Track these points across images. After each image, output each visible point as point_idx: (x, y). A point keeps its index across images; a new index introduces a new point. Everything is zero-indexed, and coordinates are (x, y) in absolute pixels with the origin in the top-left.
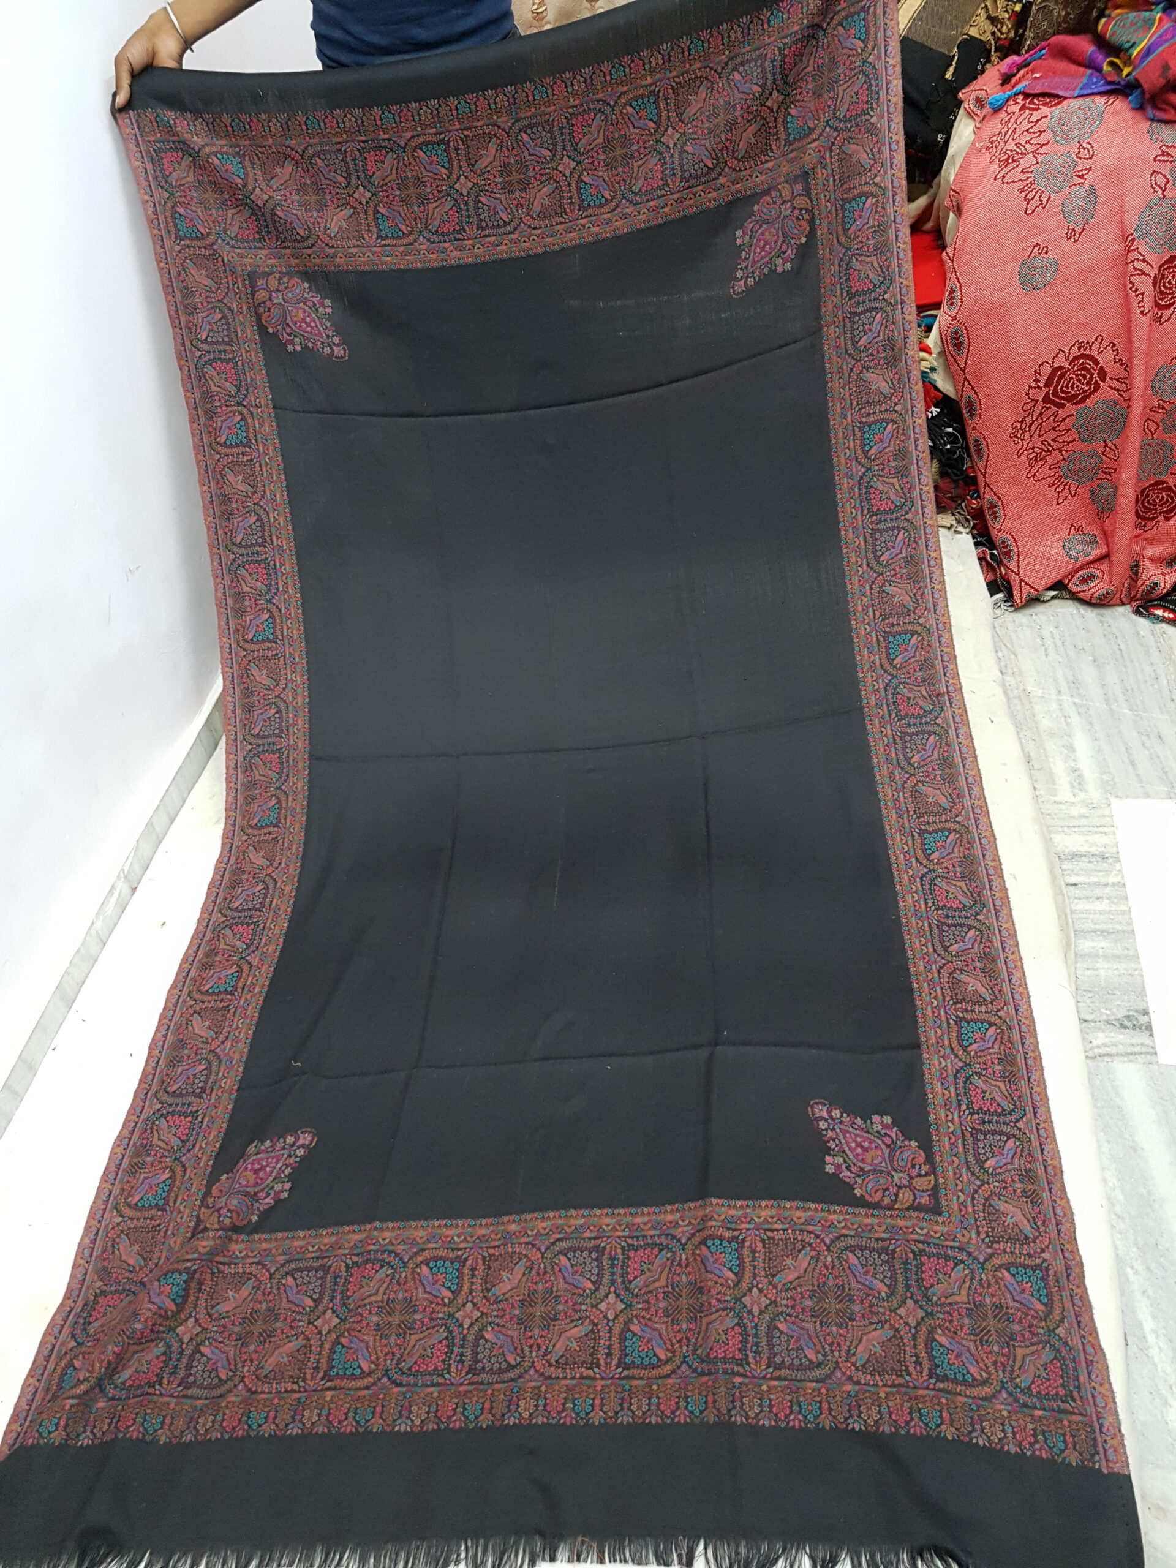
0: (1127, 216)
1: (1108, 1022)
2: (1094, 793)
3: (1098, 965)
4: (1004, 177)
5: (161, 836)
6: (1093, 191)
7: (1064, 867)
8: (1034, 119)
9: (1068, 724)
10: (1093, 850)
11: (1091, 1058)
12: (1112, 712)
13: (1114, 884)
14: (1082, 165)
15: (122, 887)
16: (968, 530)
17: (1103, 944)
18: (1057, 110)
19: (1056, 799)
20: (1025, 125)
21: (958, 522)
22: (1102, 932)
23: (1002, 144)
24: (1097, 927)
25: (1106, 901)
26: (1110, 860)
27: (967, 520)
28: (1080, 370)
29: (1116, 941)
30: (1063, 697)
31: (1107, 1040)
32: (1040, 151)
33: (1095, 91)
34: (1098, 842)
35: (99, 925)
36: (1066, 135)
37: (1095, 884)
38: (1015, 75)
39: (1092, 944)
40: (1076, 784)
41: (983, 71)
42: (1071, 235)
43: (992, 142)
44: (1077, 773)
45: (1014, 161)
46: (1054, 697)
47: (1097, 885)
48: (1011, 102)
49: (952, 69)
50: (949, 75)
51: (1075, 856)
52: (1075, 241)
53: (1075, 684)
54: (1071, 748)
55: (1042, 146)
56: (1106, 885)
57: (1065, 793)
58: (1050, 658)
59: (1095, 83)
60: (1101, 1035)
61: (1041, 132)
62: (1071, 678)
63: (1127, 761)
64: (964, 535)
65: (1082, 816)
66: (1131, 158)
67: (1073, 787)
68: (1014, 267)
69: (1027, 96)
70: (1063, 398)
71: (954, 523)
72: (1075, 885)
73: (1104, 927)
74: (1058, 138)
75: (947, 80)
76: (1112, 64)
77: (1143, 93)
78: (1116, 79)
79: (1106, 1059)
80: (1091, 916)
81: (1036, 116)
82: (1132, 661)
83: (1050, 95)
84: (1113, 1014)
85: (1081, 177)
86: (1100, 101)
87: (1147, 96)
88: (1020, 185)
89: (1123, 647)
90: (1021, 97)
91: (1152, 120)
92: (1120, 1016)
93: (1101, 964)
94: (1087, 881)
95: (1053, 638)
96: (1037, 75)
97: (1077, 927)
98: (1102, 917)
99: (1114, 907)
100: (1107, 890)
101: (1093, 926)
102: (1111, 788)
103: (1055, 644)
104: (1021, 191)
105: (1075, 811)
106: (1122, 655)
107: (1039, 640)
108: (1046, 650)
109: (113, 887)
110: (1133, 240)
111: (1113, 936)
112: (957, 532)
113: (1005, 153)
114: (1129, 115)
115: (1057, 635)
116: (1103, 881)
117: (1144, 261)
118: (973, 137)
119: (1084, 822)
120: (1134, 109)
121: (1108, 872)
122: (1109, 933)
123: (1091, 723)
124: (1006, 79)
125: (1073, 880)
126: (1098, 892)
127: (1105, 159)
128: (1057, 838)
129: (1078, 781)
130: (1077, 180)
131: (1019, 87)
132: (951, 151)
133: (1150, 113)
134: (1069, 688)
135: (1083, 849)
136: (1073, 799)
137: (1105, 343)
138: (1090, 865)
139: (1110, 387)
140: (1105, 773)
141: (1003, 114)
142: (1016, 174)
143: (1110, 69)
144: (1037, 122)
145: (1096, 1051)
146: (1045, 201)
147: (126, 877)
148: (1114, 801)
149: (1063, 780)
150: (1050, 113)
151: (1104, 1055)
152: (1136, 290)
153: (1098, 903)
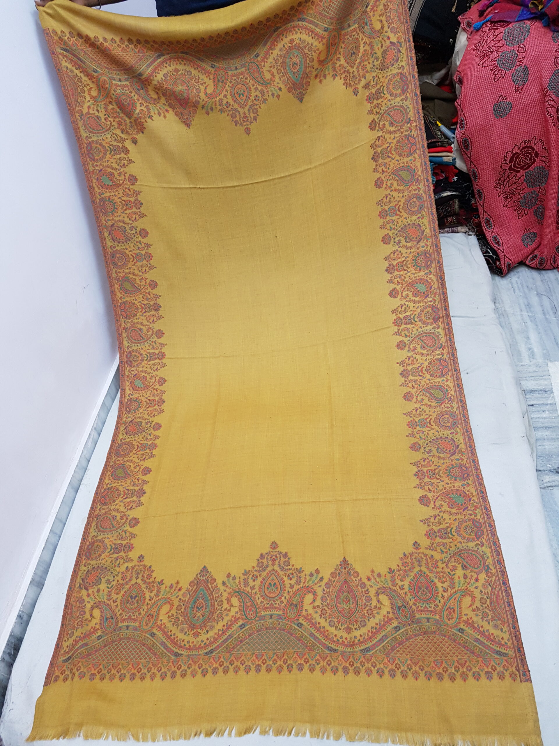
0: (543, 79)
1: (550, 471)
2: (540, 360)
3: (545, 444)
4: (483, 64)
5: (109, 408)
6: (526, 69)
7: (527, 397)
8: (496, 34)
9: (526, 326)
10: (540, 388)
11: (543, 488)
12: (546, 319)
13: (551, 404)
14: (521, 56)
15: (95, 434)
16: (474, 233)
17: (547, 433)
18: (507, 29)
19: (522, 363)
20: (492, 37)
21: (469, 229)
22: (546, 427)
23: (481, 48)
24: (544, 425)
25: (547, 412)
26: (549, 392)
27: (473, 228)
28: (526, 153)
29: (553, 432)
30: (523, 313)
31: (550, 479)
32: (499, 50)
33: (525, 18)
34: (542, 384)
35: (85, 452)
36: (512, 41)
37: (542, 404)
38: (485, 11)
39: (541, 434)
40: (531, 356)
41: (470, 7)
42: (517, 90)
43: (476, 47)
44: (531, 350)
45: (487, 56)
46: (519, 313)
47: (543, 405)
48: (484, 26)
49: (454, 7)
50: (453, 10)
51: (532, 391)
52: (520, 93)
53: (529, 306)
54: (528, 338)
55: (500, 47)
56: (547, 405)
57: (526, 361)
58: (516, 294)
59: (525, 14)
60: (547, 477)
61: (500, 40)
62: (526, 303)
63: (554, 343)
64: (473, 236)
65: (535, 371)
66: (544, 51)
67: (529, 357)
68: (490, 107)
69: (492, 22)
70: (518, 168)
71: (467, 230)
72: (532, 405)
73: (547, 425)
74: (508, 43)
75: (452, 13)
76: (533, 3)
77: (549, 18)
78: (535, 11)
79: (550, 488)
80: (541, 420)
81: (497, 32)
82: (555, 293)
83: (503, 21)
84: (553, 467)
85: (520, 61)
86: (528, 23)
87: (551, 20)
88: (491, 67)
89: (550, 286)
90: (489, 23)
91: (554, 31)
92: (556, 467)
93: (546, 443)
94: (538, 403)
95: (517, 283)
96: (496, 11)
97: (534, 426)
98: (546, 420)
99: (551, 415)
100: (548, 407)
101: (541, 425)
102: (547, 357)
103: (518, 287)
104: (492, 70)
105: (531, 369)
106: (550, 290)
107: (510, 285)
108: (514, 290)
109: (90, 434)
110: (547, 91)
111: (551, 429)
112: (469, 235)
113: (483, 52)
114: (542, 29)
115: (519, 282)
116: (546, 402)
117: (553, 100)
118: (467, 43)
119: (535, 374)
120: (545, 26)
121: (548, 398)
122: (549, 428)
123: (537, 325)
124: (481, 14)
125: (531, 403)
126: (543, 408)
127: (532, 52)
128: (523, 383)
129: (532, 355)
130: (518, 63)
131: (488, 18)
132: (456, 49)
133: (553, 28)
134: (526, 308)
135: (536, 388)
136: (530, 363)
137: (537, 140)
138: (539, 396)
139: (541, 160)
140: (544, 349)
141: (481, 32)
142: (488, 62)
143: (532, 6)
144: (497, 35)
145: (545, 485)
146: (503, 74)
147: (95, 429)
148: (549, 363)
149: (525, 354)
150: (503, 30)
151: (549, 486)
152: (550, 115)
153: (543, 413)
